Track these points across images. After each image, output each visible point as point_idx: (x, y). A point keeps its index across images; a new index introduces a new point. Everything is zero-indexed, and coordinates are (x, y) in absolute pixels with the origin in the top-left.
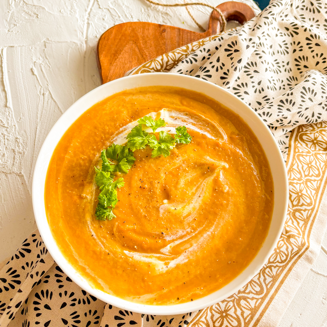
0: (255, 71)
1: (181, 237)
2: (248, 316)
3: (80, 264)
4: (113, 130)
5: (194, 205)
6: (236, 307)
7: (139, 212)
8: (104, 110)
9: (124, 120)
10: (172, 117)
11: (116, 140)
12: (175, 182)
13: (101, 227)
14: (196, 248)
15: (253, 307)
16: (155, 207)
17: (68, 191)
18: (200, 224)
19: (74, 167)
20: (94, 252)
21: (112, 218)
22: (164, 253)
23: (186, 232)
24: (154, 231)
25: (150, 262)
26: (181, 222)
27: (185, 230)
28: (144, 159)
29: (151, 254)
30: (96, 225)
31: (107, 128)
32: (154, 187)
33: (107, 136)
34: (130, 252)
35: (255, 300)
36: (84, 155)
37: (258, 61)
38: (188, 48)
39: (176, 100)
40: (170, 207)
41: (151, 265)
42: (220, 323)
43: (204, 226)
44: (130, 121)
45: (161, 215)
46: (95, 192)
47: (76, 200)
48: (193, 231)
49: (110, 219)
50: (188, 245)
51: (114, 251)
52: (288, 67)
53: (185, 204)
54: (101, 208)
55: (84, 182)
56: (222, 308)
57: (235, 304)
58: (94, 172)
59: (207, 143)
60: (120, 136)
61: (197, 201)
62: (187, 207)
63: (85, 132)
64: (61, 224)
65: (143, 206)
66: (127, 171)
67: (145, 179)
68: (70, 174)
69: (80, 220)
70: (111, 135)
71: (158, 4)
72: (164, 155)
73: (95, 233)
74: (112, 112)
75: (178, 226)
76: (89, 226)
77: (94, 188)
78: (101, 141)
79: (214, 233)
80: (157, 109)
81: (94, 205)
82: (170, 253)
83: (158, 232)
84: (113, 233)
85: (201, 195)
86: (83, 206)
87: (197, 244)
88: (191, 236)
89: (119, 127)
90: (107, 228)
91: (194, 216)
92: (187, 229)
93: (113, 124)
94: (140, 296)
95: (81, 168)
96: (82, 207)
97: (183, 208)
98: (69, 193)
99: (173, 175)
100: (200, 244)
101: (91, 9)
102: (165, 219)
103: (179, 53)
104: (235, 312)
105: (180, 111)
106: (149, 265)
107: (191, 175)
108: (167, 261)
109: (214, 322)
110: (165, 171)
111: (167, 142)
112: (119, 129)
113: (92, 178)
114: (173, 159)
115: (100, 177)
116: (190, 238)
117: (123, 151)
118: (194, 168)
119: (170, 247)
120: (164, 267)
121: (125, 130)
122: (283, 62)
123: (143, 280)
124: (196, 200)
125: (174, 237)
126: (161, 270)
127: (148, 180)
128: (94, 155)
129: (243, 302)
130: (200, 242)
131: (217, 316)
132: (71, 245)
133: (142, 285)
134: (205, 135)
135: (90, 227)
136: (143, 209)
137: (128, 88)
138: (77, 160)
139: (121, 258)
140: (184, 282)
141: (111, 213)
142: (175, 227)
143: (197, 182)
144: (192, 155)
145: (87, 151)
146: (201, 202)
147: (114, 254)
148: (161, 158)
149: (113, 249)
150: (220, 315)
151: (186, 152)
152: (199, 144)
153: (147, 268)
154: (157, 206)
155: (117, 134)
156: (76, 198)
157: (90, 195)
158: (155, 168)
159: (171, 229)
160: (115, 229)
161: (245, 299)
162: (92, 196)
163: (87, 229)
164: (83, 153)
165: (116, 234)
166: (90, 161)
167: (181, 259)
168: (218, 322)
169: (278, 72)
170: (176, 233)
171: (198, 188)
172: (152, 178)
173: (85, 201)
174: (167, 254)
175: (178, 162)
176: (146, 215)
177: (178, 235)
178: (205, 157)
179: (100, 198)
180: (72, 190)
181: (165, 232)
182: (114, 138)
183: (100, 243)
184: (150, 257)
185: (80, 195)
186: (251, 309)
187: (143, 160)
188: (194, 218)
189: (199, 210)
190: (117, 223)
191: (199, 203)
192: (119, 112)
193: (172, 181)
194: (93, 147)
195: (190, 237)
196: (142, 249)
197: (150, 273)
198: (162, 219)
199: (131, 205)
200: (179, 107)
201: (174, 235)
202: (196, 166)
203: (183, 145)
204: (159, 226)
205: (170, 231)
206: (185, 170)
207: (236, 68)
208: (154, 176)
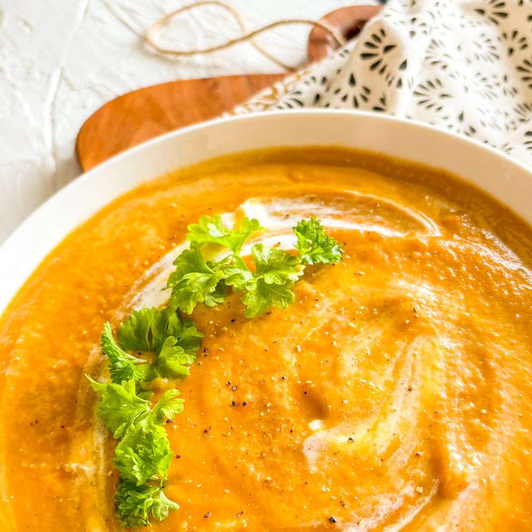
0: (443, 96)
1: (393, 518)
4: (127, 279)
5: (401, 417)
7: (244, 475)
8: (94, 239)
9: (153, 250)
10: (276, 214)
11: (139, 300)
12: (329, 365)
16: (288, 448)
17: (24, 464)
19: (36, 397)
21: (166, 513)
23: (402, 499)
24: (304, 521)
26: (379, 474)
27: (398, 492)
28: (226, 329)
31: (109, 278)
32: (271, 395)
33: (113, 297)
36: (59, 359)
37: (442, 75)
38: (275, 91)
39: (277, 176)
40: (334, 437)
44: (169, 248)
45: (313, 469)
46: (105, 451)
47: (53, 484)
48: (420, 490)
49: (162, 515)
52: (508, 86)
53: (372, 420)
54: (126, 491)
55: (68, 429)
58: (93, 397)
59: (386, 250)
60: (148, 288)
61: (404, 402)
62: (381, 425)
63: (53, 301)
65: (252, 455)
66: (187, 371)
67: (241, 378)
68: (26, 417)
70: (125, 292)
71: (192, 53)
72: (278, 305)
74: (118, 239)
75: (373, 488)
77: (98, 439)
78: (100, 314)
80: (232, 204)
81: (107, 487)
83: (319, 519)
85: (413, 386)
86: (77, 499)
87: (447, 525)
88: (421, 507)
89: (141, 268)
91: (410, 447)
92: (402, 488)
93: (123, 265)
95: (54, 394)
96: (73, 502)
97: (373, 430)
98: (29, 469)
99: (319, 350)
100: (456, 522)
101: (55, 96)
102: (327, 477)
103: (257, 104)
105: (292, 196)
107: (370, 338)
110: (293, 345)
111: (278, 269)
112: (141, 273)
113: (89, 413)
114: (305, 309)
115: (109, 401)
116: (420, 513)
117: (163, 322)
118: (370, 317)
121: (159, 271)
122: (495, 76)
124: (400, 400)
125: (371, 523)
127: (250, 380)
128: (86, 352)
130: (454, 517)
134: (374, 232)
136: (255, 464)
137: (148, 176)
138: (41, 375)
141: (162, 499)
142: (363, 491)
143: (392, 351)
144: (355, 287)
145: (65, 346)
146: (417, 405)
148: (273, 316)
151: (336, 285)
152: (365, 257)
154: (295, 444)
155: (140, 287)
156: (50, 479)
157: (89, 461)
158: (262, 344)
159: (352, 500)
162: (96, 462)
164: (54, 354)
166: (78, 371)
169: (491, 96)
170: (373, 510)
171: (398, 366)
172: (262, 371)
173: (78, 481)
175: (320, 313)
176: (269, 478)
177: (382, 514)
178: (393, 283)
179: (119, 463)
180: (37, 461)
181: (340, 515)
182: (132, 297)
185: (62, 470)
187: (223, 332)
188: (411, 452)
189: (419, 426)
190: (185, 525)
191: (414, 408)
192: (134, 236)
193: (319, 365)
194: (79, 332)
195: (418, 511)
198: (318, 478)
199: (216, 460)
200: (287, 188)
201: (368, 517)
202: (376, 312)
203: (323, 271)
204: (316, 501)
205: (353, 508)
206: (347, 330)
207: (400, 83)
208: (264, 366)
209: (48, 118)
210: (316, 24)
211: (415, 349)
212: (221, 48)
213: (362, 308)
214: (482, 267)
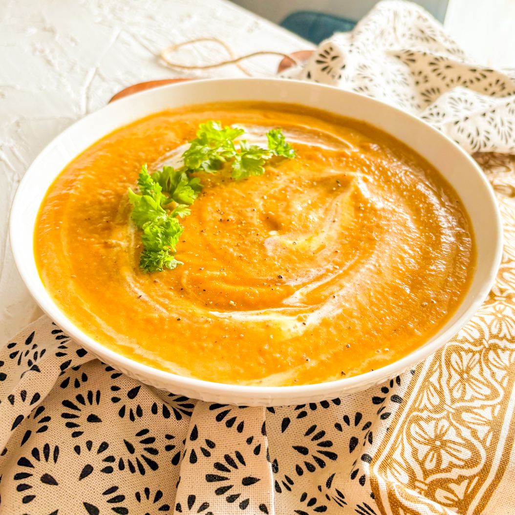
1: (318, 278)
2: (487, 435)
3: (120, 343)
4: (155, 156)
5: (328, 235)
6: (457, 425)
7: (226, 252)
8: (133, 134)
9: (171, 143)
10: (254, 133)
11: (162, 166)
12: (284, 206)
13: (155, 282)
14: (352, 291)
15: (491, 418)
16: (255, 242)
17: (80, 238)
18: (346, 255)
19: (89, 206)
20: (149, 321)
22: (291, 305)
23: (325, 270)
24: (262, 276)
25: (268, 319)
26: (311, 259)
27: (322, 267)
28: (219, 184)
29: (266, 310)
30: (145, 280)
31: (142, 154)
32: (245, 217)
34: (223, 312)
35: (489, 409)
36: (106, 189)
37: (369, 84)
39: (257, 115)
40: (284, 240)
41: (271, 325)
42: (435, 460)
43: (356, 258)
44: (183, 143)
45: (270, 254)
46: (135, 237)
47: (99, 249)
48: (338, 267)
49: (172, 266)
50: (335, 288)
51: (190, 313)
52: (414, 103)
53: (310, 235)
55: (111, 223)
56: (429, 434)
57: (454, 422)
58: (129, 210)
59: (324, 156)
60: (168, 161)
61: (330, 228)
62: (314, 238)
63: (103, 162)
64: (71, 286)
65: (232, 244)
66: (192, 202)
67: (227, 208)
68: (81, 215)
69: (110, 277)
70: (152, 161)
72: (254, 174)
73: (144, 292)
74: (149, 136)
75: (307, 265)
76: (130, 285)
77: (131, 230)
78: (135, 171)
79: (379, 266)
81: (135, 253)
82: (304, 303)
83: (272, 276)
84: (181, 288)
85: (336, 220)
86: (115, 258)
87: (352, 284)
88: (337, 275)
89: (163, 151)
90: (167, 283)
91: (332, 248)
92: (325, 266)
93: (152, 149)
94: (260, 380)
95: (102, 206)
96: (112, 259)
97: (309, 240)
98: (83, 241)
99: (278, 199)
100: (358, 283)
101: (90, 84)
102: (279, 258)
104: (459, 434)
106: (266, 326)
107: (310, 196)
108: (301, 315)
109: (422, 464)
110: (261, 195)
111: (256, 153)
112: (163, 154)
113: (125, 217)
114: (270, 179)
115: (142, 206)
116: (336, 278)
117: (177, 176)
118: (311, 186)
119: (302, 294)
120: (299, 324)
121: (176, 154)
123: (261, 352)
124: (328, 226)
125: (305, 280)
126: (293, 330)
127: (232, 210)
128: (126, 187)
129: (465, 416)
130: (357, 280)
131: (423, 450)
132: (95, 316)
133: (261, 360)
134: (317, 147)
135: (132, 285)
136: (233, 248)
137: (171, 106)
138: (94, 196)
139: (207, 321)
140: (346, 344)
141: (172, 259)
142: (301, 266)
143: (323, 203)
144: (303, 171)
145: (111, 184)
146: (338, 229)
147: (189, 318)
148: (249, 181)
149: (186, 311)
150: (429, 447)
151: (291, 169)
152: (310, 158)
153: (263, 330)
154: (259, 241)
155: (162, 160)
156: (97, 247)
157: (124, 240)
158: (241, 194)
159: (294, 269)
160: (184, 281)
161: (468, 410)
162: (129, 241)
163: (128, 289)
164: (103, 187)
165: (189, 288)
166: (119, 196)
167: (329, 310)
168: (431, 461)
171: (327, 210)
172: (240, 206)
173: (116, 250)
174: (298, 304)
175: (280, 182)
176: (242, 255)
177: (312, 276)
178: (326, 170)
179: (146, 239)
180: (88, 238)
181: (285, 275)
182: (157, 164)
183: (158, 306)
184: (265, 313)
185: (106, 243)
186: (487, 423)
187: (217, 185)
188: (332, 250)
189: (339, 238)
190: (187, 272)
191: (336, 230)
192: (159, 135)
193: (277, 206)
194: (121, 178)
196: (246, 305)
197: (271, 337)
198: (273, 258)
199: (208, 245)
200: (262, 121)
201: (303, 277)
202: (315, 183)
203: (283, 162)
204: (271, 268)
205: (293, 273)
206: (297, 191)
207: (340, 77)
208: (241, 204)
209: (84, 96)
210: (286, 56)
211: (338, 201)
212: (215, 66)
213: (307, 181)
214: (383, 168)
